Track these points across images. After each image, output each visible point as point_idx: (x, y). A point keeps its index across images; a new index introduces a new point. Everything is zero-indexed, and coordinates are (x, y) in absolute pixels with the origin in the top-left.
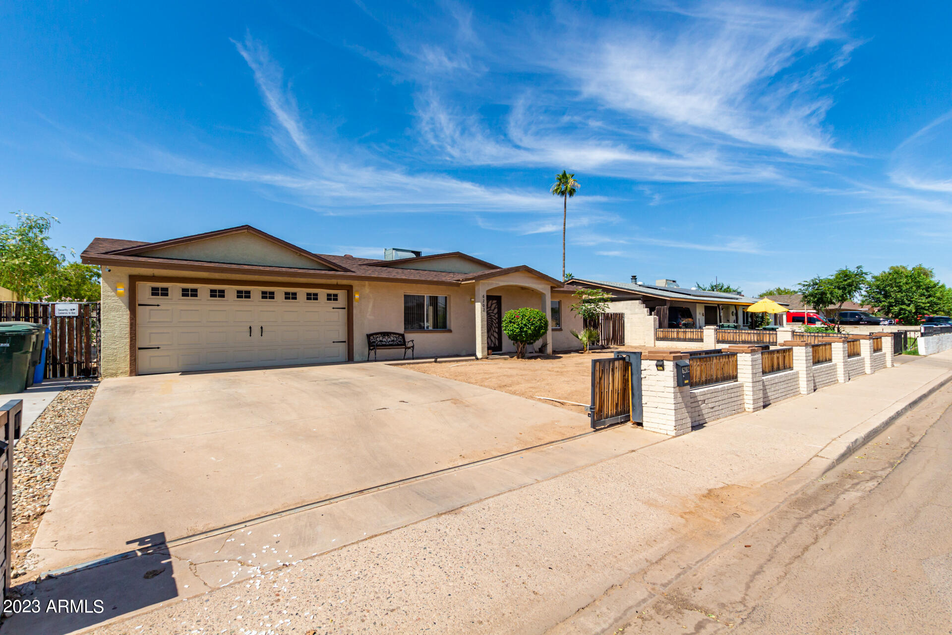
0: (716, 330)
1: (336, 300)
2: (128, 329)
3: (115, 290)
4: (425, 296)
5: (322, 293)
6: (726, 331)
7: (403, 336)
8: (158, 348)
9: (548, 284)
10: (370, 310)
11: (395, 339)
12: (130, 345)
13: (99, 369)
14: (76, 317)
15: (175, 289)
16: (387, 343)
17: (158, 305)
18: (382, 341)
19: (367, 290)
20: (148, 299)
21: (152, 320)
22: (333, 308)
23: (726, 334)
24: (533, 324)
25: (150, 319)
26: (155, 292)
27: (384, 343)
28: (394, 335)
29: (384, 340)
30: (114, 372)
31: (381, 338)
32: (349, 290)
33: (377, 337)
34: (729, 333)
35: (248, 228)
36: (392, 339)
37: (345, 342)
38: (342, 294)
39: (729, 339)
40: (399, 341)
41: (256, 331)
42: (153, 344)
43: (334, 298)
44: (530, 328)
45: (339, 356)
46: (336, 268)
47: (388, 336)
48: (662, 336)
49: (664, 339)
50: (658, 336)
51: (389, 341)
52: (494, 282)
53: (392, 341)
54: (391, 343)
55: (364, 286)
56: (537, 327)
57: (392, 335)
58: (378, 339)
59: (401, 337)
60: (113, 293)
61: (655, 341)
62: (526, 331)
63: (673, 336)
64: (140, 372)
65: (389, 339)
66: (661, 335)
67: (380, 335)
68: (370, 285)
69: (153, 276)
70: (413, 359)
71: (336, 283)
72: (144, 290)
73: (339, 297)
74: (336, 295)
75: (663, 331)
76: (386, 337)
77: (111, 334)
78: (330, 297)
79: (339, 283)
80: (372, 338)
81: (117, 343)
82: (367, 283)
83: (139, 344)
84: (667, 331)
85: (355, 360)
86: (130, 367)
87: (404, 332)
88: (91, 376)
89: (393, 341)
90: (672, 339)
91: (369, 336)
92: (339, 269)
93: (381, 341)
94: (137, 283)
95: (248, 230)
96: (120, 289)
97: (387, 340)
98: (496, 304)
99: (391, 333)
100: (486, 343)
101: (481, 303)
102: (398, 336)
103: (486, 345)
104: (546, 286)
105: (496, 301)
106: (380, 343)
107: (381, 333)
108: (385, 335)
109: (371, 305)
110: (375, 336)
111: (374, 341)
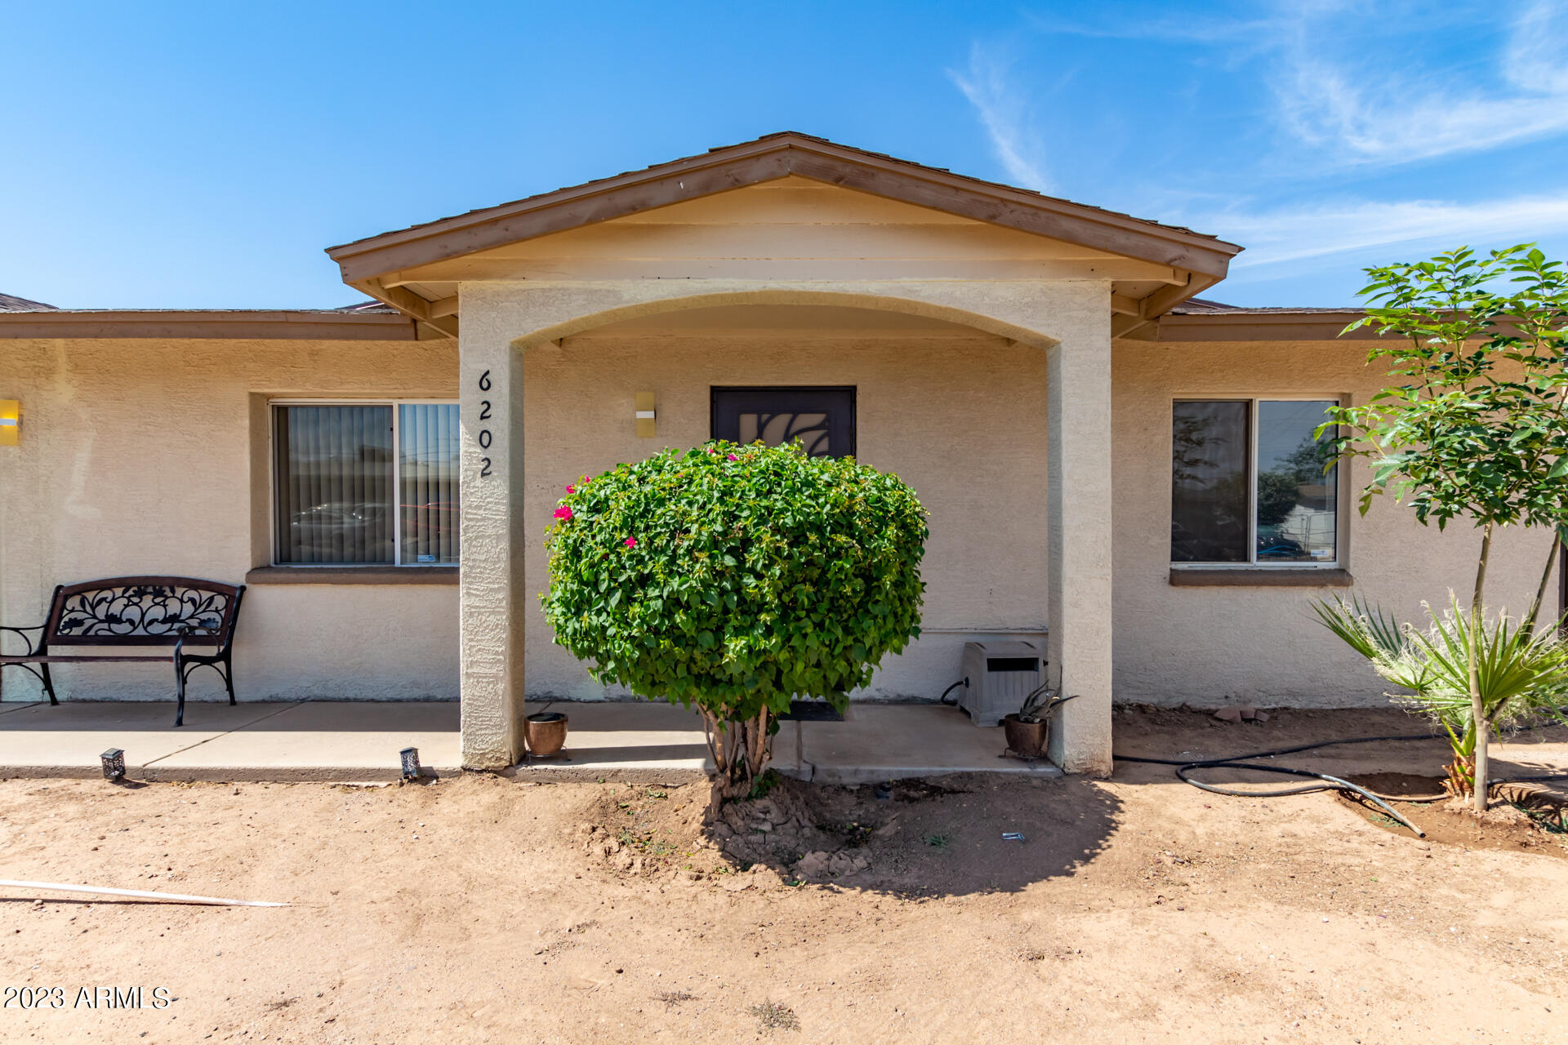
4: (395, 403)
7: (235, 597)
9: (1092, 271)
10: (78, 477)
11: (189, 609)
16: (140, 631)
18: (120, 620)
19: (61, 390)
27: (122, 629)
28: (193, 594)
29: (133, 613)
31: (116, 608)
33: (101, 600)
36: (174, 607)
40: (205, 622)
47: (158, 593)
51: (151, 622)
52: (574, 284)
53: (164, 621)
54: (157, 629)
57: (179, 591)
58: (102, 610)
59: (222, 602)
65: (158, 612)
67: (119, 591)
76: (147, 601)
80: (74, 601)
87: (260, 571)
89: (174, 618)
91: (62, 594)
93: (112, 619)
97: (143, 615)
98: (821, 433)
99: (175, 582)
100: (496, 679)
101: (470, 431)
102: (206, 595)
103: (501, 686)
104: (1063, 284)
105: (817, 418)
106: (105, 626)
107: (124, 583)
108: (140, 594)
109: (83, 457)
110: (92, 594)
111: (81, 617)
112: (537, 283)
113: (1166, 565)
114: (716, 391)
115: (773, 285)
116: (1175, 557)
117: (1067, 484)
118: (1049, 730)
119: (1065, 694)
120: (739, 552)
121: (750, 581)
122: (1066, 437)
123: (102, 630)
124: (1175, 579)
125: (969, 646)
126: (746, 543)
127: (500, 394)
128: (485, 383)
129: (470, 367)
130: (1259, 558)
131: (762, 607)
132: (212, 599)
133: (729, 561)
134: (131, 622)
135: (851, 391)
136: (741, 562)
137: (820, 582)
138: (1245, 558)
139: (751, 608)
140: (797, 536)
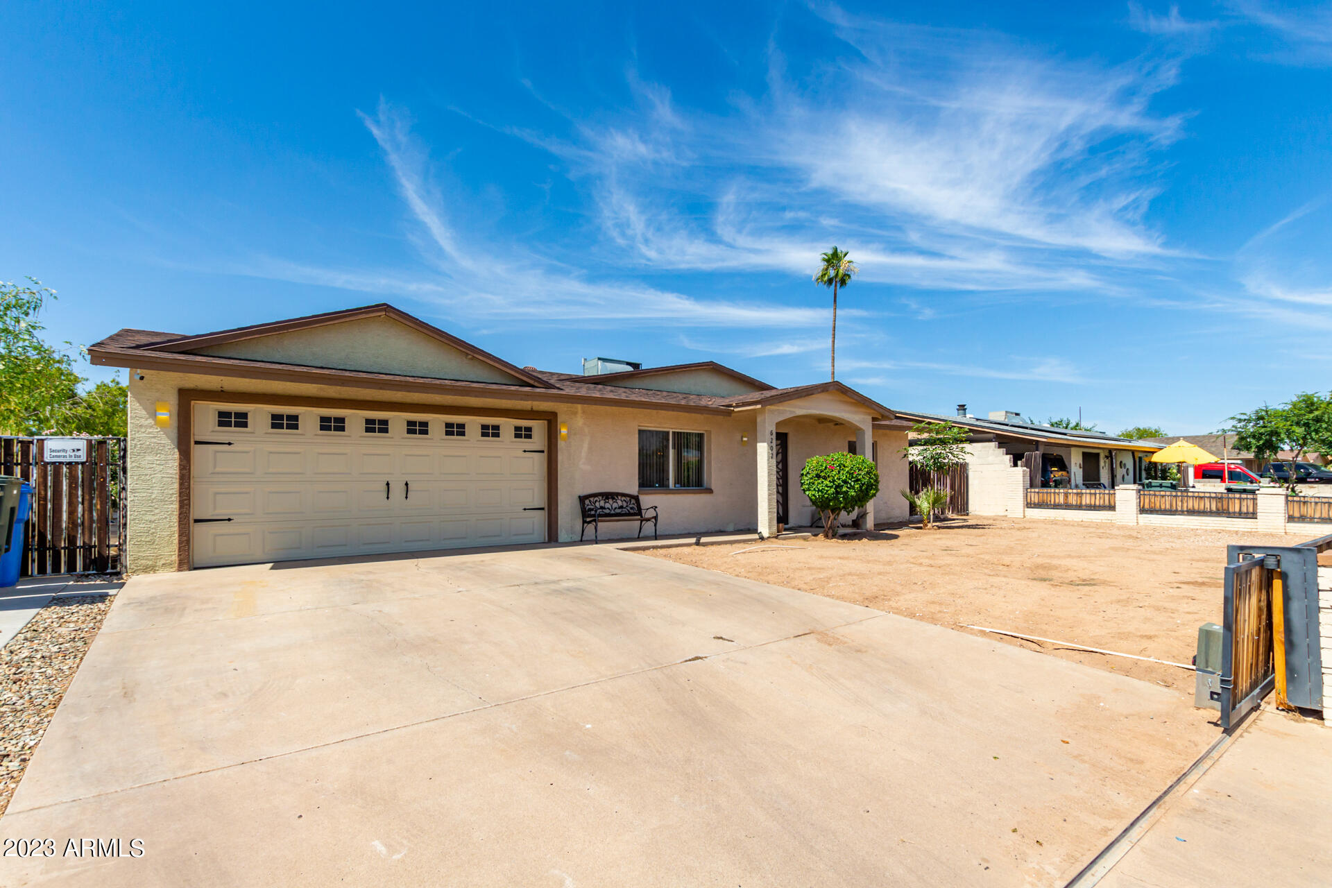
0: (1139, 491)
1: (529, 437)
2: (176, 486)
3: (153, 415)
4: (671, 431)
5: (507, 425)
6: (1157, 493)
7: (636, 498)
8: (229, 520)
9: (869, 414)
10: (584, 454)
11: (625, 504)
12: (180, 514)
13: (123, 558)
14: (83, 463)
15: (260, 414)
16: (613, 512)
17: (230, 444)
18: (605, 508)
19: (579, 421)
20: (213, 431)
21: (218, 469)
22: (525, 451)
23: (1158, 499)
24: (858, 480)
25: (215, 467)
26: (224, 419)
27: (607, 511)
28: (624, 498)
29: (607, 505)
30: (150, 563)
31: (602, 503)
32: (551, 420)
33: (596, 501)
34: (1163, 496)
35: (385, 308)
36: (620, 503)
37: (543, 509)
38: (538, 427)
39: (1163, 507)
40: (631, 508)
41: (397, 490)
42: (221, 512)
43: (527, 433)
44: (853, 487)
45: (532, 534)
46: (531, 382)
47: (613, 498)
48: (1036, 501)
49: (1039, 505)
50: (1029, 501)
51: (615, 508)
52: (787, 409)
53: (619, 508)
54: (618, 511)
55: (575, 413)
56: (863, 485)
57: (620, 497)
58: (597, 504)
59: (633, 501)
60: (150, 421)
61: (1024, 508)
62: (846, 492)
63: (1057, 501)
64: (197, 563)
65: (615, 505)
66: (1035, 499)
67: (600, 498)
68: (584, 412)
69: (222, 391)
70: (656, 539)
71: (529, 408)
72: (205, 415)
73: (535, 433)
74: (529, 429)
75: (1038, 493)
76: (611, 501)
77: (145, 495)
78: (519, 433)
79: (535, 409)
80: (587, 502)
81: (157, 511)
82: (579, 406)
83: (196, 513)
84: (1047, 493)
85: (560, 541)
86: (179, 555)
87: (639, 492)
88: (109, 571)
89: (621, 507)
90: (1056, 506)
91: (582, 499)
92: (536, 384)
93: (602, 508)
94: (193, 402)
95: (385, 312)
96: (163, 414)
97: (612, 506)
99: (618, 494)
100: (776, 512)
101: (768, 445)
102: (628, 499)
103: (776, 515)
104: (865, 417)
105: (780, 442)
106: (601, 510)
107: (602, 495)
108: (607, 498)
109: (586, 446)
110: (592, 499)
111: (592, 507)
112: (781, 408)
132: (630, 500)
134: (608, 508)
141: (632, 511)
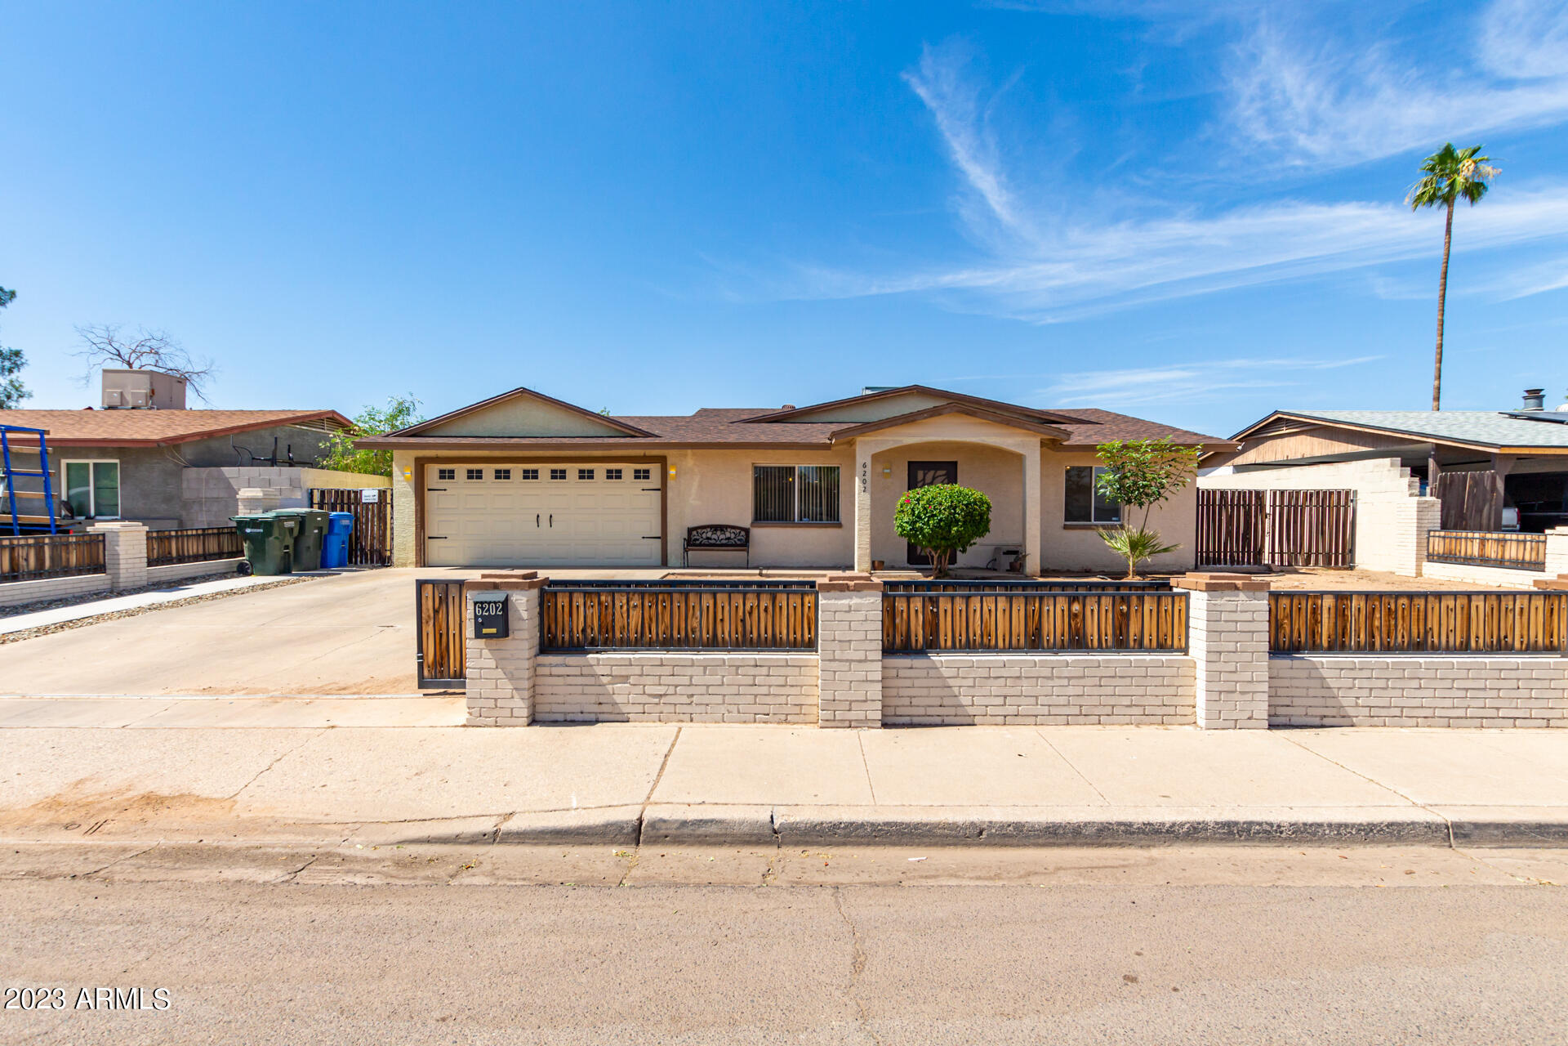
1: (647, 477)
2: (414, 516)
3: (404, 474)
4: (797, 466)
5: (628, 469)
7: (747, 531)
8: (446, 538)
9: (1035, 436)
10: (693, 491)
11: (733, 536)
12: (416, 533)
13: (392, 557)
14: (377, 504)
15: (460, 471)
16: (718, 542)
17: (446, 490)
18: (711, 539)
19: (687, 463)
20: (437, 483)
21: (441, 506)
22: (645, 490)
24: (933, 515)
25: (438, 505)
26: (442, 475)
27: (713, 542)
28: (733, 530)
29: (714, 536)
30: (402, 561)
31: (709, 535)
32: (662, 460)
33: (704, 532)
35: (524, 391)
36: (728, 535)
37: (658, 538)
38: (655, 469)
40: (739, 540)
41: (545, 521)
42: (442, 533)
43: (645, 475)
44: (927, 524)
45: (650, 558)
46: (633, 433)
47: (722, 530)
48: (1441, 552)
49: (1447, 558)
50: (1431, 550)
51: (722, 539)
52: (889, 438)
53: (726, 539)
54: (724, 542)
55: (686, 456)
56: (941, 520)
57: (729, 530)
58: (704, 536)
59: (743, 533)
60: (403, 478)
62: (922, 529)
63: (1469, 552)
64: (431, 563)
65: (722, 537)
66: (1438, 546)
67: (709, 530)
68: (691, 455)
70: (748, 568)
71: (642, 454)
72: (432, 473)
73: (652, 474)
74: (647, 471)
75: (1444, 537)
76: (719, 533)
77: (402, 521)
78: (638, 475)
79: (645, 454)
80: (694, 533)
81: (407, 531)
82: (689, 451)
83: (429, 533)
85: (669, 565)
86: (416, 558)
87: (753, 524)
88: (385, 564)
89: (729, 539)
90: (1468, 560)
91: (690, 530)
92: (637, 434)
93: (708, 538)
94: (423, 466)
95: (524, 394)
96: (408, 473)
97: (719, 537)
98: (944, 477)
99: (727, 527)
100: (867, 549)
101: (859, 478)
102: (738, 531)
103: (868, 551)
104: (1027, 439)
105: (944, 472)
106: (707, 540)
107: (711, 527)
108: (716, 530)
109: (695, 484)
110: (699, 531)
111: (698, 537)
112: (879, 438)
113: (1062, 522)
114: (909, 462)
115: (946, 439)
116: (1066, 520)
117: (1027, 494)
118: (1022, 566)
119: (1027, 553)
120: (954, 509)
121: (957, 516)
122: (1027, 482)
123: (705, 542)
124: (1066, 527)
125: (996, 548)
126: (956, 507)
127: (869, 469)
128: (864, 466)
129: (859, 461)
130: (1095, 520)
131: (959, 521)
132: (740, 532)
133: (953, 511)
134: (715, 539)
135: (955, 464)
136: (955, 511)
137: (972, 516)
138: (1090, 521)
139: (957, 521)
140: (967, 505)
141: (739, 543)
